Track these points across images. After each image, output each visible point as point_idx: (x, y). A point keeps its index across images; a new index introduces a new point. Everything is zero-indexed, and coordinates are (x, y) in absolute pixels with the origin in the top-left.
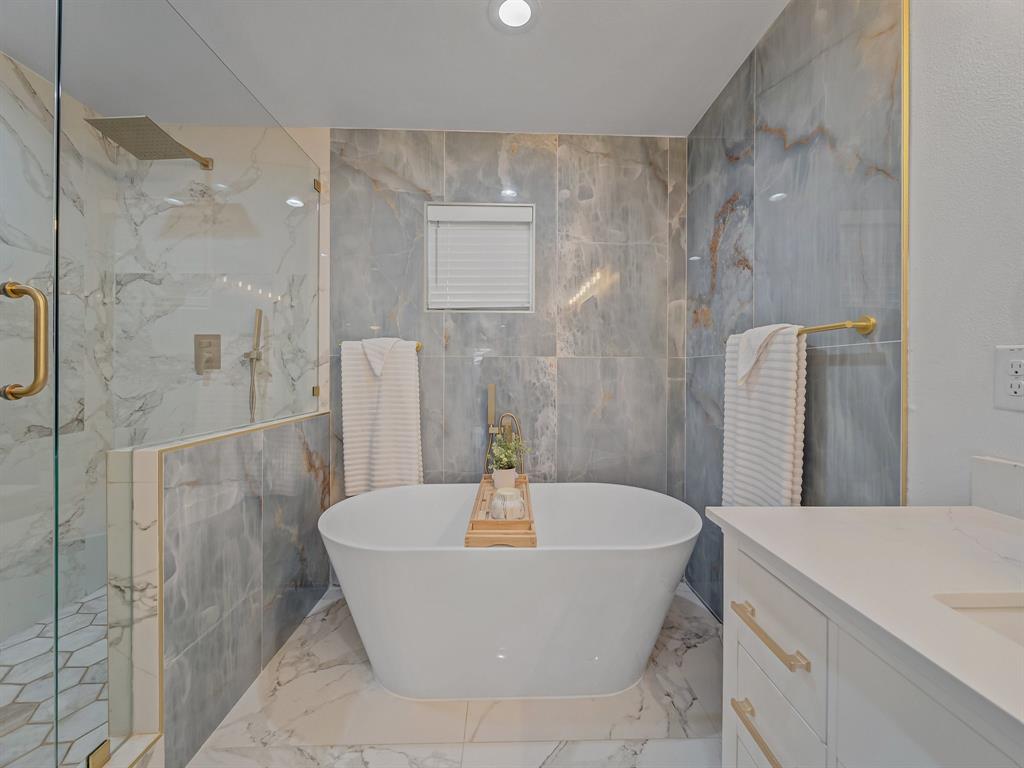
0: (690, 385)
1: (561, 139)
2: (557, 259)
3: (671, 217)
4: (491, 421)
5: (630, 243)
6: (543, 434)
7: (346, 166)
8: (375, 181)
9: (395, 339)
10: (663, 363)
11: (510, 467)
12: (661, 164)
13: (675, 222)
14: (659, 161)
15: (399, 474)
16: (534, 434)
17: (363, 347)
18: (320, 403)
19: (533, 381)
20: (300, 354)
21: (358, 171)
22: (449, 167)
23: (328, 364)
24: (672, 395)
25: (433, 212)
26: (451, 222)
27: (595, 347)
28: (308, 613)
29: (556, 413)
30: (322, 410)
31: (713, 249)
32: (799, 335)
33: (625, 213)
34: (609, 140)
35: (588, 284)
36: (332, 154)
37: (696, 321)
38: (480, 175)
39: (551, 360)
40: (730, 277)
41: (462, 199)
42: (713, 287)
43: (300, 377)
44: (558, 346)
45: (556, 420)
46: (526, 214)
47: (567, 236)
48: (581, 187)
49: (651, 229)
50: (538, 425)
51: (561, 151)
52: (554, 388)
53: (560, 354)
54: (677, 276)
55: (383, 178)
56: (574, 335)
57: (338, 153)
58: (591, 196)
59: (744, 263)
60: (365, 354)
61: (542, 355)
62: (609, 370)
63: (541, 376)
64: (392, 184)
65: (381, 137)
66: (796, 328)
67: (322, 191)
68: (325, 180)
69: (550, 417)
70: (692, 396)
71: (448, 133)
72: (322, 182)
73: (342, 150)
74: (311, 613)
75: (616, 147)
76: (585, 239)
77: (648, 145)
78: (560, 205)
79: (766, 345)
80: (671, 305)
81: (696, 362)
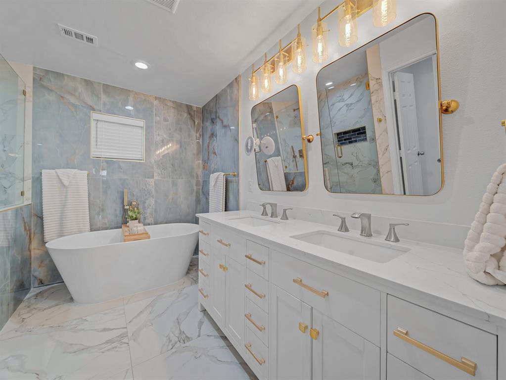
0: (202, 189)
1: (156, 98)
2: (154, 142)
3: (197, 133)
4: (126, 203)
5: (183, 140)
6: (148, 208)
7: (43, 86)
8: (62, 97)
9: (76, 170)
10: (194, 182)
11: (136, 219)
12: (193, 115)
13: (198, 135)
14: (193, 113)
15: (79, 229)
16: (144, 208)
17: (56, 172)
18: (25, 199)
19: (144, 188)
20: (10, 175)
21: (52, 90)
22: (104, 98)
23: (31, 181)
24: (197, 192)
25: (95, 116)
26: (105, 121)
27: (169, 176)
28: (24, 298)
29: (154, 200)
30: (26, 203)
31: (208, 146)
32: (224, 175)
33: (181, 129)
34: (174, 102)
35: (166, 147)
36: (34, 79)
37: (204, 168)
38: (120, 105)
39: (151, 180)
40: (212, 156)
41: (110, 112)
42: (208, 159)
43: (10, 187)
44: (155, 175)
45: (153, 203)
46: (141, 123)
47: (159, 134)
48: (164, 117)
49: (190, 136)
50: (146, 204)
51: (156, 102)
52: (153, 190)
53: (156, 178)
54: (198, 153)
55: (67, 96)
56: (161, 171)
57: (38, 79)
58: (168, 121)
59: (215, 153)
60: (58, 176)
61: (148, 178)
62: (174, 184)
63: (148, 186)
64: (72, 100)
65: (66, 77)
66: (223, 174)
67: (27, 95)
68: (30, 91)
69: (151, 201)
70: (203, 193)
71: (104, 84)
72: (27, 91)
73: (41, 78)
74: (26, 298)
75: (178, 106)
76: (165, 136)
77: (189, 108)
78: (156, 122)
79: (217, 178)
80: (197, 162)
81: (204, 181)
